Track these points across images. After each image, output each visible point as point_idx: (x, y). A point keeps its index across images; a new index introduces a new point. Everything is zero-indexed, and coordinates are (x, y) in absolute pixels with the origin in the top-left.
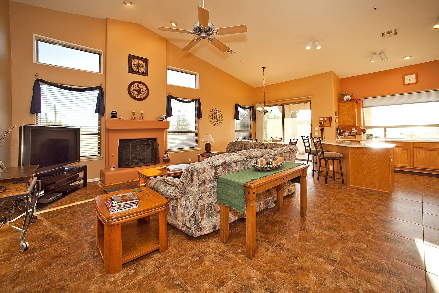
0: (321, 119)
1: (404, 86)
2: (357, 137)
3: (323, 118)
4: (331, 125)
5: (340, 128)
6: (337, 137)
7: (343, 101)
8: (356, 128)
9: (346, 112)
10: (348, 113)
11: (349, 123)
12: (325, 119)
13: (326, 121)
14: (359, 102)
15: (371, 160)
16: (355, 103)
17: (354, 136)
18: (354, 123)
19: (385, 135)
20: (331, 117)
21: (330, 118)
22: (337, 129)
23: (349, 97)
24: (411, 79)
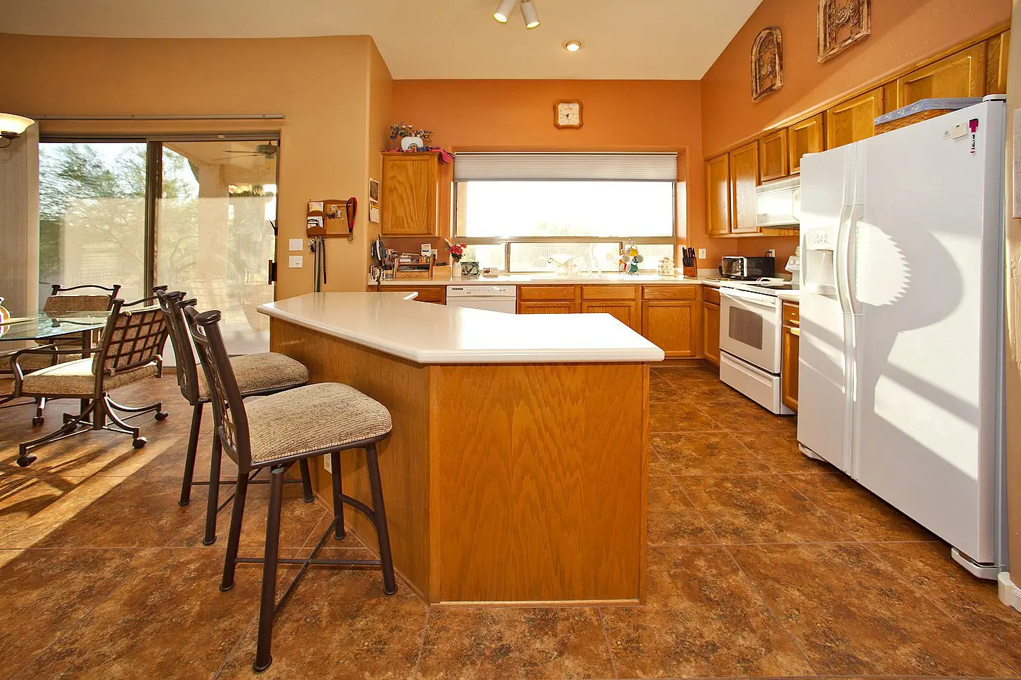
0: (318, 207)
1: (555, 130)
2: (437, 271)
3: (326, 203)
4: (351, 230)
5: (385, 244)
6: (373, 274)
7: (400, 150)
8: (434, 242)
9: (408, 186)
10: (412, 191)
11: (414, 227)
12: (333, 208)
13: (333, 216)
14: (447, 159)
15: (552, 436)
16: (436, 159)
17: (426, 267)
18: (430, 225)
19: (508, 262)
20: (353, 202)
21: (351, 206)
22: (374, 245)
23: (418, 142)
24: (569, 114)
